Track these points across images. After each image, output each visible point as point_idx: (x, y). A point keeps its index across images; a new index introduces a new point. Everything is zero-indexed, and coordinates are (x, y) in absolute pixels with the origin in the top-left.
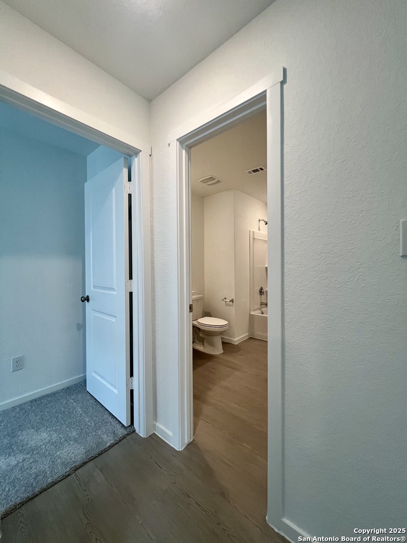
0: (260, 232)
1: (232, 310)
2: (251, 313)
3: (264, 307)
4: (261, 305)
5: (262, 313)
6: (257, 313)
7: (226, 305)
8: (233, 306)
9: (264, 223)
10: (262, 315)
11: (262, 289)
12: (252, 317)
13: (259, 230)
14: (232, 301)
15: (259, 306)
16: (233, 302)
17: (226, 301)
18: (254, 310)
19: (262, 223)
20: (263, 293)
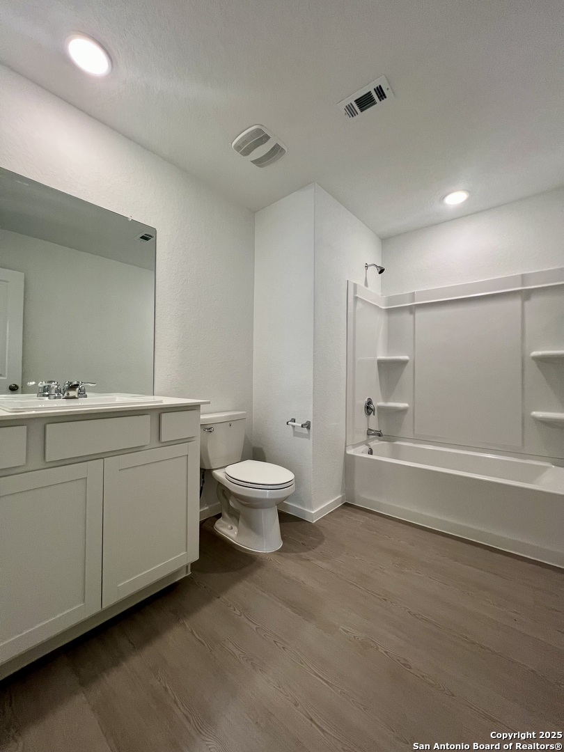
0: (369, 289)
1: (305, 447)
2: (348, 452)
3: (373, 440)
4: (368, 434)
5: (371, 452)
6: (360, 452)
7: (296, 434)
8: (308, 436)
9: (376, 271)
10: (370, 456)
11: (370, 402)
12: (349, 462)
13: (366, 284)
14: (307, 425)
15: (364, 437)
16: (308, 428)
17: (294, 426)
18: (354, 446)
19: (373, 271)
20: (373, 410)
